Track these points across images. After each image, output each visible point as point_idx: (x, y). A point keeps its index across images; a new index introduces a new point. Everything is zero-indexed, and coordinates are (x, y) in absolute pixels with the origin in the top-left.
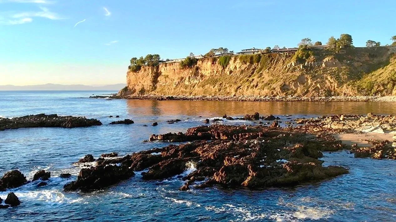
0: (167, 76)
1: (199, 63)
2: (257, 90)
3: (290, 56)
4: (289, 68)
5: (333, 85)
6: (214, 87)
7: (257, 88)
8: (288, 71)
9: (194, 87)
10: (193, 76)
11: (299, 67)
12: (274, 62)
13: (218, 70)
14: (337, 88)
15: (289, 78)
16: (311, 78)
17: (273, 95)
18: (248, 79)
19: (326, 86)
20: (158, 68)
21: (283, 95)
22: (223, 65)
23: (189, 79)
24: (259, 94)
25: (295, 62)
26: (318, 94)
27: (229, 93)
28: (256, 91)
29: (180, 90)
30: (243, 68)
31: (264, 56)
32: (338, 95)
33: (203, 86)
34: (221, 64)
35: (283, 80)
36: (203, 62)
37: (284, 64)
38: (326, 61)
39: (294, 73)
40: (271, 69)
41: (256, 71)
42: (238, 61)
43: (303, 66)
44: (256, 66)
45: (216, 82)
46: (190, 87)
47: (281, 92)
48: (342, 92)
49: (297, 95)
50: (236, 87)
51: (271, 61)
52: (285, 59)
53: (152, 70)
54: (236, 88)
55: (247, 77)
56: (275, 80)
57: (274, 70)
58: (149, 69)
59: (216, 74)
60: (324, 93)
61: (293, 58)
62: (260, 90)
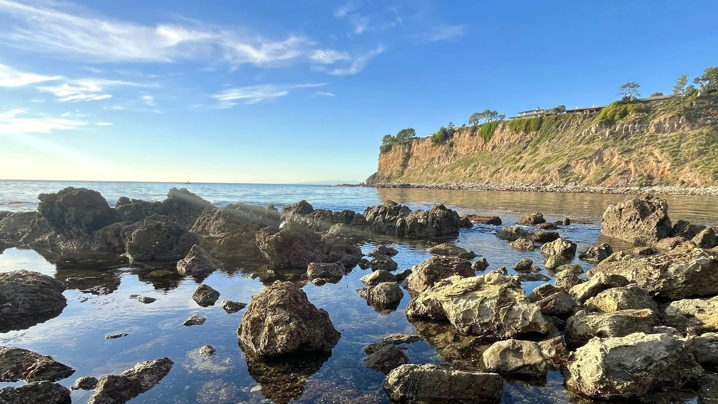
0: (418, 158)
1: (456, 135)
2: (522, 173)
3: (591, 116)
4: (584, 137)
5: (661, 165)
6: (464, 171)
7: (524, 170)
8: (581, 142)
9: (442, 171)
10: (444, 155)
11: (602, 134)
12: (562, 128)
13: (477, 144)
14: (668, 170)
15: (580, 153)
16: (620, 152)
17: (544, 182)
18: (515, 157)
19: (647, 167)
20: (410, 146)
21: (561, 183)
22: (485, 138)
23: (439, 160)
24: (523, 181)
25: (597, 126)
26: (626, 181)
27: (481, 179)
28: (520, 175)
29: (426, 176)
30: (512, 141)
31: (549, 118)
32: (667, 184)
33: (453, 169)
34: (483, 136)
35: (568, 157)
36: (460, 134)
37: (577, 130)
38: (660, 122)
39: (591, 146)
40: (554, 140)
41: (531, 145)
42: (507, 129)
43: (611, 133)
44: (534, 136)
45: (470, 163)
46: (437, 171)
47: (558, 177)
48: (678, 179)
49: (586, 183)
50: (493, 169)
51: (558, 126)
52: (582, 122)
53: (404, 149)
54: (492, 172)
55: (515, 154)
56: (556, 158)
57: (558, 141)
58: (399, 148)
59: (475, 150)
60: (638, 180)
61: (596, 119)
62: (525, 174)
